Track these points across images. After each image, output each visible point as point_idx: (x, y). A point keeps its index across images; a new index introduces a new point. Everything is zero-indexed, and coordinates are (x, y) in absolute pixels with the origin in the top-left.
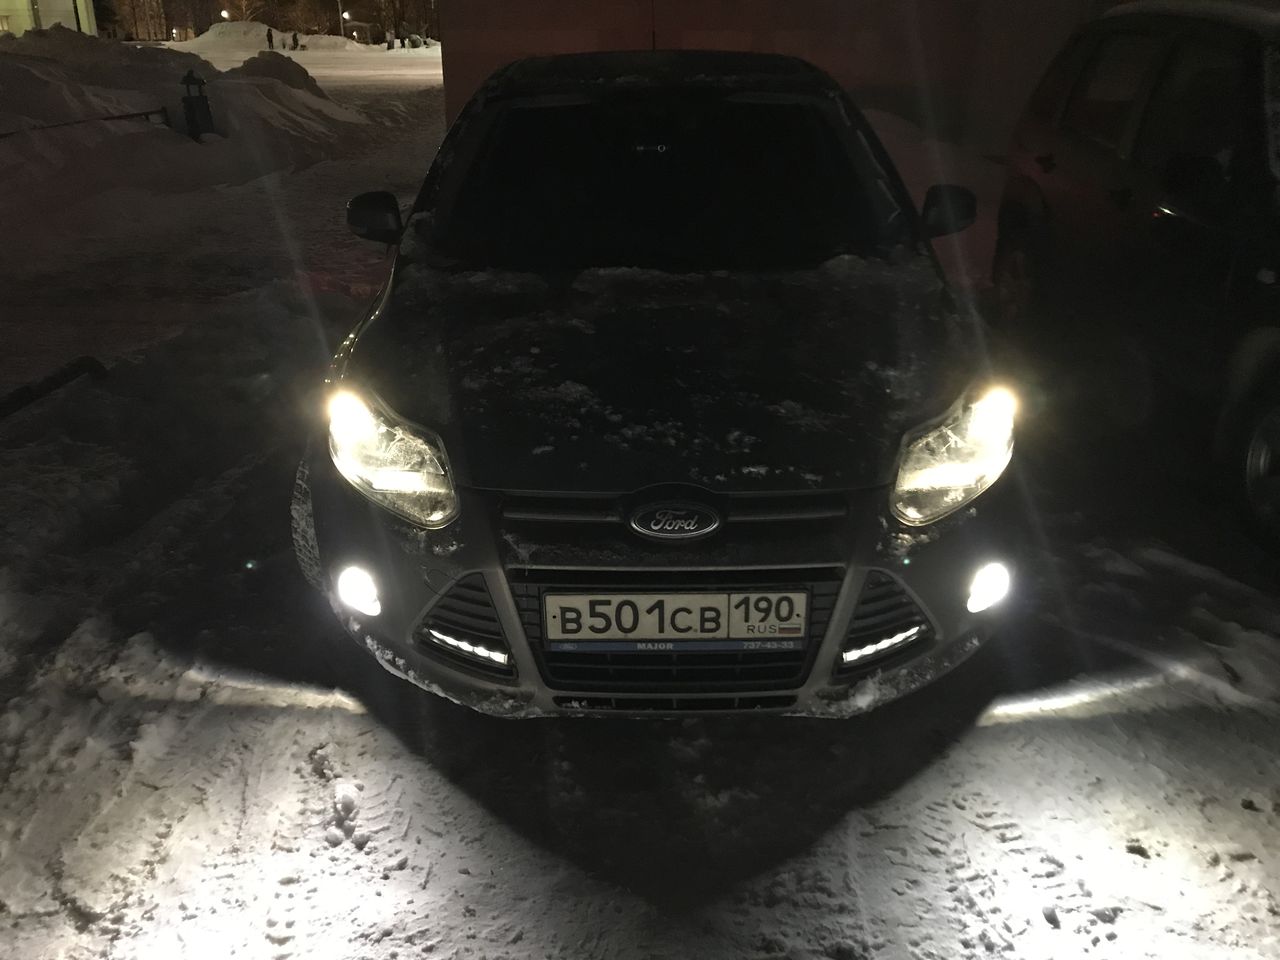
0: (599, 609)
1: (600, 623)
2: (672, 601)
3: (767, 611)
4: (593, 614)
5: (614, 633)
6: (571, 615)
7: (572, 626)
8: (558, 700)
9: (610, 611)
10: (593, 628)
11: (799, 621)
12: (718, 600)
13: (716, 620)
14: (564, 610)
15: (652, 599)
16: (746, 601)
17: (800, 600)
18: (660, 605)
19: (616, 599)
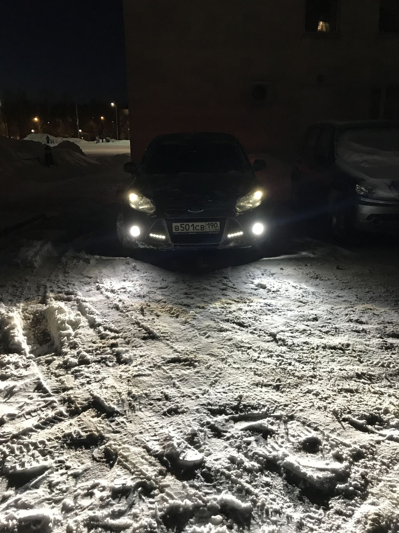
0: (182, 226)
1: (182, 229)
2: (195, 224)
3: (213, 226)
4: (181, 227)
5: (185, 231)
6: (177, 227)
7: (177, 229)
8: (175, 246)
9: (184, 226)
10: (181, 230)
11: (218, 228)
12: (204, 224)
13: (203, 228)
14: (176, 226)
15: (192, 223)
16: (209, 224)
17: (218, 223)
18: (193, 225)
19: (185, 224)
